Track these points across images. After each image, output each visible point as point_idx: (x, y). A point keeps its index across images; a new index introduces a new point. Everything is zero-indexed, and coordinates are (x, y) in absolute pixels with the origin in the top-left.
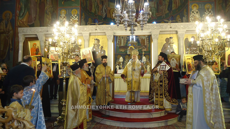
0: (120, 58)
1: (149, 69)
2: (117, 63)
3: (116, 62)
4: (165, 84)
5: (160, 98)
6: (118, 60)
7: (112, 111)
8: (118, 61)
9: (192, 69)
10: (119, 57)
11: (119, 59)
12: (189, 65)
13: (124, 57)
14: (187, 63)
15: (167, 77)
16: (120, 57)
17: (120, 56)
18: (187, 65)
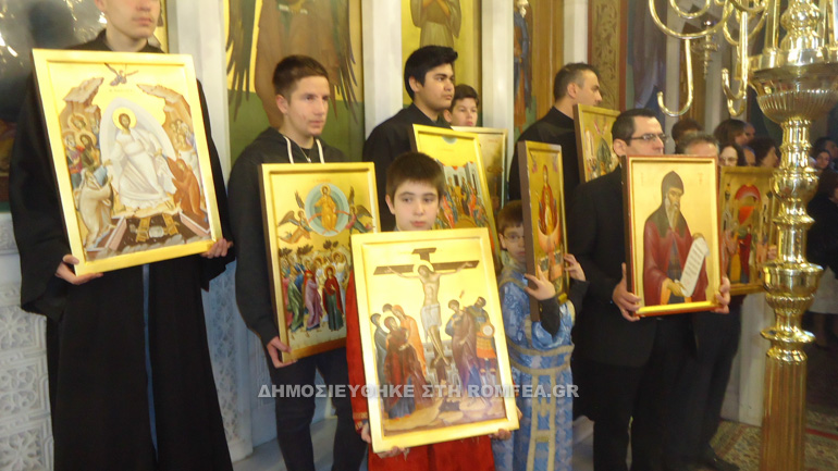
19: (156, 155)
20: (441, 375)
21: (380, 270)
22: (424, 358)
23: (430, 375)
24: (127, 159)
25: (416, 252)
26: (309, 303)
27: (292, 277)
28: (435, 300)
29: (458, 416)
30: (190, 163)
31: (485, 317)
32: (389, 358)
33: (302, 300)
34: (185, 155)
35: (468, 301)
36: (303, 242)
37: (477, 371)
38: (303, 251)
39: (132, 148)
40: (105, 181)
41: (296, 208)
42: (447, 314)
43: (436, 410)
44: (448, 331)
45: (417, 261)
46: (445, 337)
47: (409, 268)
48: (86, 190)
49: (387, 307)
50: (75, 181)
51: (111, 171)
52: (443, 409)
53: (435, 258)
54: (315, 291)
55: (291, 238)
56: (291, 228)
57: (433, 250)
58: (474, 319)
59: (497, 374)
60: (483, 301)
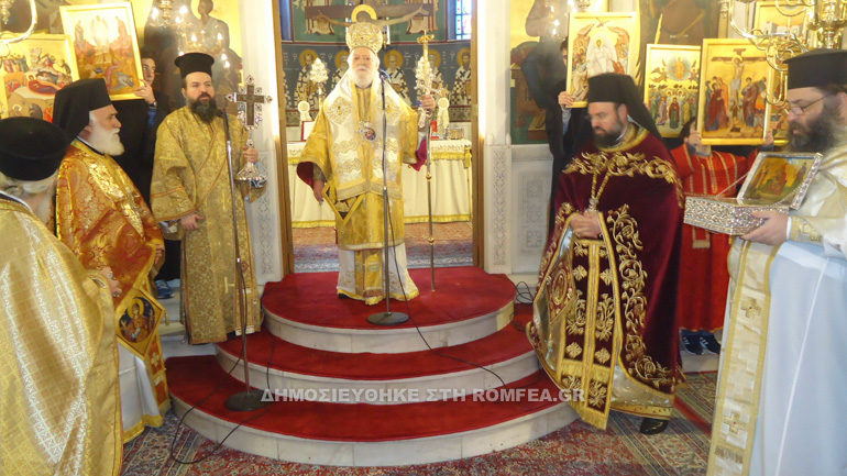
0: (314, 66)
1: (447, 112)
2: (301, 88)
3: (296, 81)
4: (630, 294)
5: (596, 361)
6: (304, 75)
7: (286, 374)
8: (305, 79)
9: (727, 119)
10: (308, 58)
11: (309, 68)
12: (718, 93)
13: (330, 57)
14: (707, 83)
15: (635, 250)
16: (313, 59)
17: (312, 52)
18: (707, 93)
19: (608, 59)
20: (735, 114)
21: (715, 59)
22: (728, 105)
23: (729, 114)
24: (596, 60)
25: (735, 50)
26: (661, 112)
27: (654, 98)
28: (740, 77)
29: (739, 134)
30: (624, 65)
31: (765, 88)
32: (711, 103)
33: (657, 111)
34: (621, 60)
35: (757, 79)
36: (662, 83)
37: (753, 115)
38: (661, 87)
39: (599, 56)
40: (585, 69)
41: (661, 66)
42: (744, 84)
43: (729, 130)
44: (743, 94)
45: (735, 55)
46: (741, 96)
47: (730, 59)
48: (577, 72)
49: (715, 78)
50: (574, 68)
51: (589, 65)
52: (732, 130)
53: (744, 54)
54: (665, 107)
55: (656, 80)
56: (657, 75)
57: (744, 50)
58: (758, 89)
59: (763, 118)
60: (765, 80)
